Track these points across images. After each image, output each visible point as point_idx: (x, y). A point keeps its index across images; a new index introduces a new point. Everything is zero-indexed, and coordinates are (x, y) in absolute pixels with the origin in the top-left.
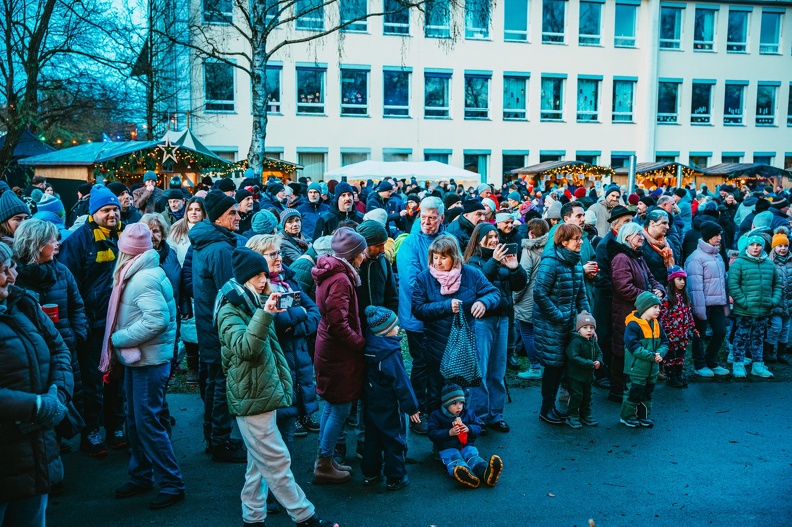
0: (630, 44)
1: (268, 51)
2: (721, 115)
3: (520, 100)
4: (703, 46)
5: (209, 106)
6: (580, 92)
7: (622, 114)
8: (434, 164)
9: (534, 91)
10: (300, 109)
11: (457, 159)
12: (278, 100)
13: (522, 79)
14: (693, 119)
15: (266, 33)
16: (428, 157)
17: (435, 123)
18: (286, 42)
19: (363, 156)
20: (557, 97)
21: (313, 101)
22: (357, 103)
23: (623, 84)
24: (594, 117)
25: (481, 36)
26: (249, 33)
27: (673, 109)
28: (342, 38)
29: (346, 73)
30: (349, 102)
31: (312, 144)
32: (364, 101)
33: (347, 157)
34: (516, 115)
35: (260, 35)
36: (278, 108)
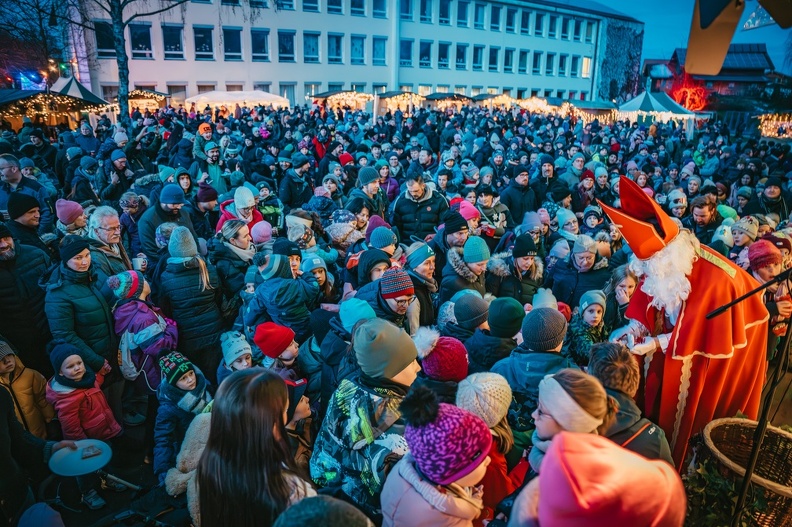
0: (383, 16)
1: (124, 21)
2: (437, 62)
3: (315, 50)
4: (425, 19)
5: (101, 54)
6: (353, 45)
7: (379, 59)
8: (259, 92)
9: (323, 44)
10: (167, 56)
11: (275, 87)
12: (150, 49)
13: (316, 36)
14: (421, 64)
15: (121, 8)
17: (259, 65)
18: (137, 15)
19: (211, 88)
20: (338, 47)
21: (176, 50)
22: (206, 51)
23: (379, 41)
24: (362, 61)
25: (288, 7)
26: (109, 9)
27: (409, 57)
28: (184, 10)
29: (197, 30)
30: (201, 50)
31: (176, 80)
32: (211, 50)
33: (202, 88)
34: (313, 59)
35: (116, 9)
36: (151, 55)
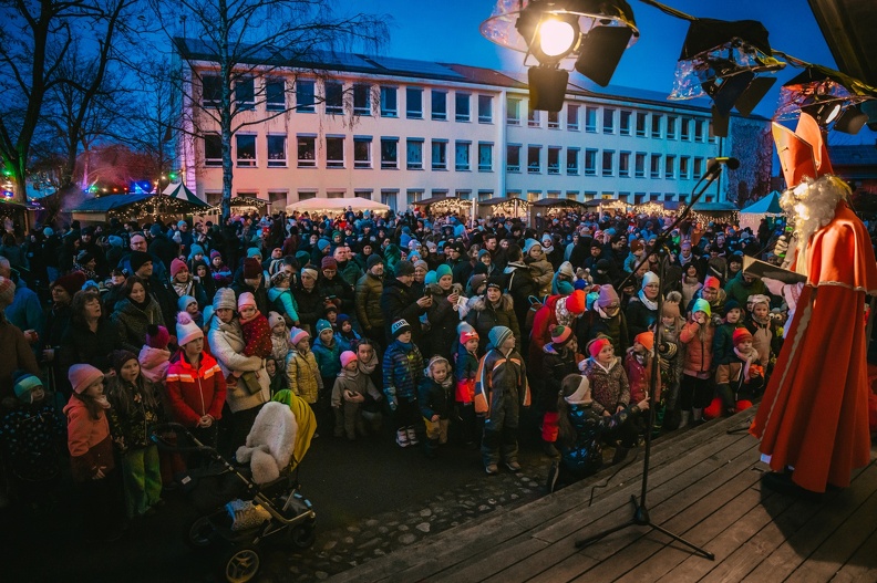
0: (488, 121)
1: (232, 130)
2: (546, 168)
3: (418, 157)
4: (533, 124)
5: (208, 163)
6: (457, 151)
7: (485, 166)
8: (361, 199)
9: (426, 150)
10: (270, 163)
11: (377, 194)
12: (254, 157)
13: (419, 142)
14: (529, 170)
15: (230, 118)
16: (357, 194)
17: (361, 172)
18: (244, 124)
19: (313, 195)
20: (443, 154)
21: (279, 158)
22: (309, 158)
23: (485, 147)
24: (467, 167)
25: (391, 115)
26: (220, 119)
27: (517, 163)
28: (287, 119)
29: (301, 139)
30: (303, 158)
31: (278, 188)
32: (313, 158)
33: (303, 196)
34: (416, 166)
35: (226, 120)
36: (254, 163)
